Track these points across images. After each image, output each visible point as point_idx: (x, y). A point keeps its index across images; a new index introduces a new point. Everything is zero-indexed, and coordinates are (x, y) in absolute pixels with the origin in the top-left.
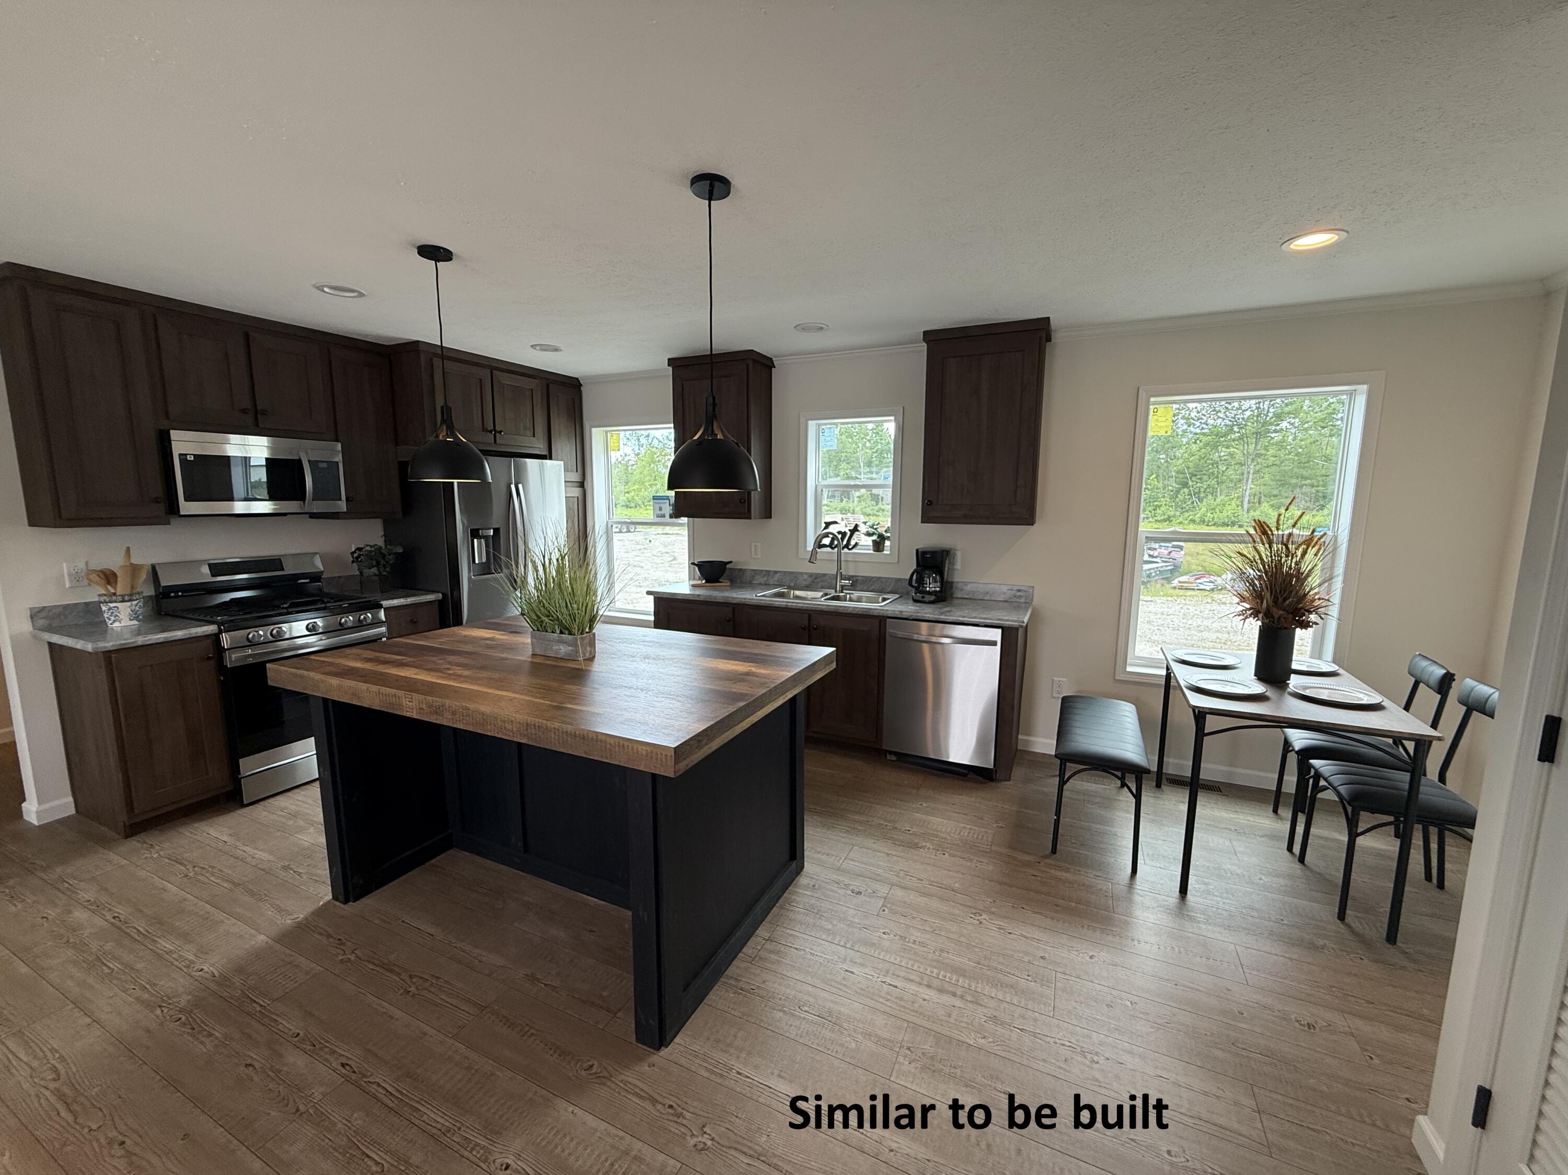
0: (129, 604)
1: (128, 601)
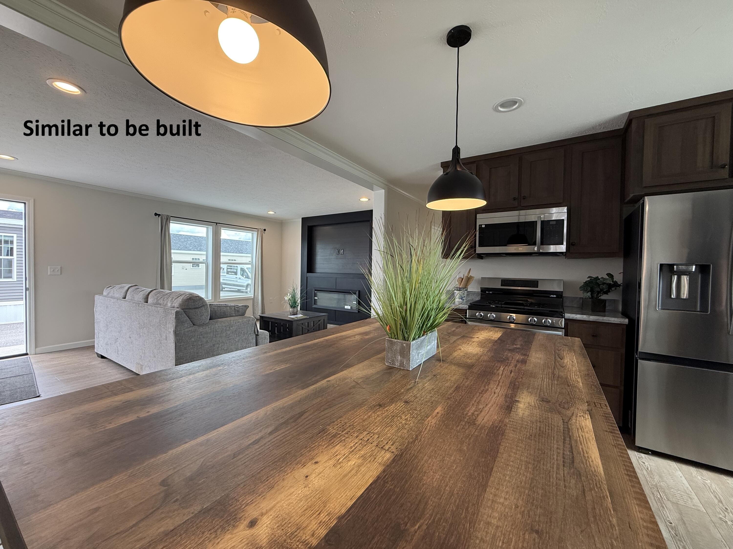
1: (459, 290)
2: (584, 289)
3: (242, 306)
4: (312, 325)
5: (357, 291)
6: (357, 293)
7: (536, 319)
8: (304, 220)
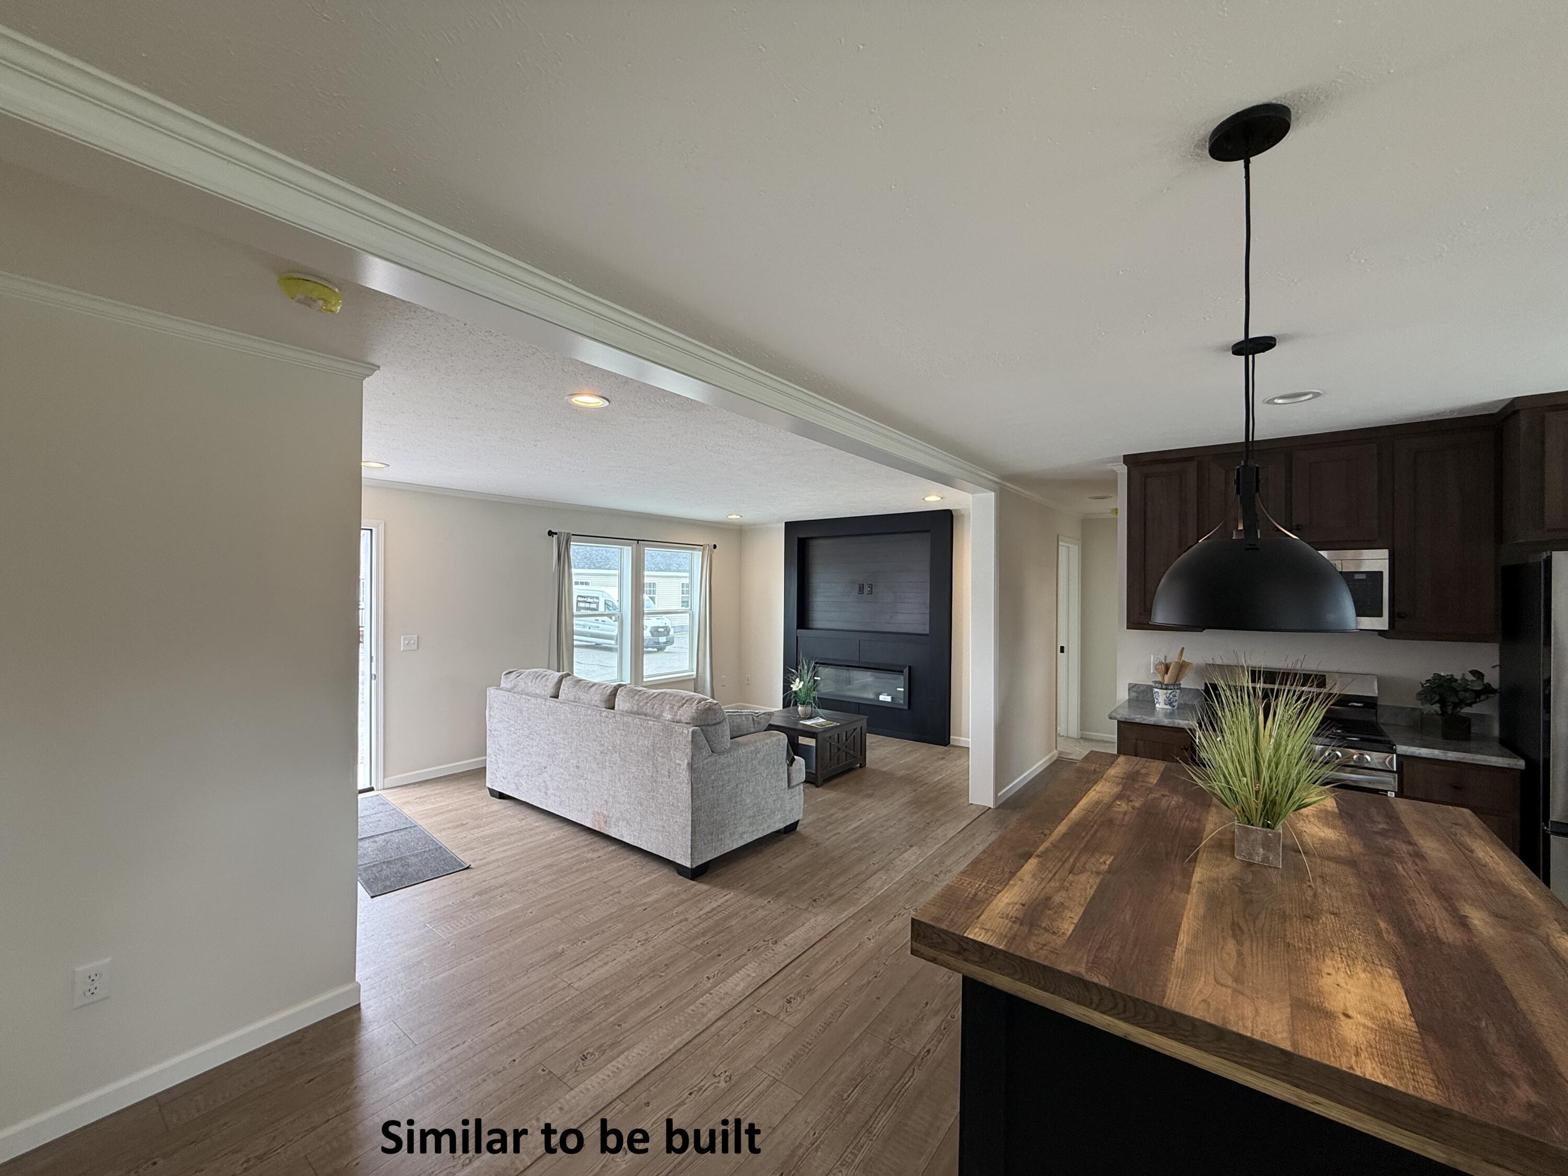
0: (1165, 691)
1: (1166, 689)
2: (1426, 697)
3: (764, 714)
4: (844, 738)
5: (905, 667)
6: (906, 671)
7: (1339, 754)
8: (791, 527)
